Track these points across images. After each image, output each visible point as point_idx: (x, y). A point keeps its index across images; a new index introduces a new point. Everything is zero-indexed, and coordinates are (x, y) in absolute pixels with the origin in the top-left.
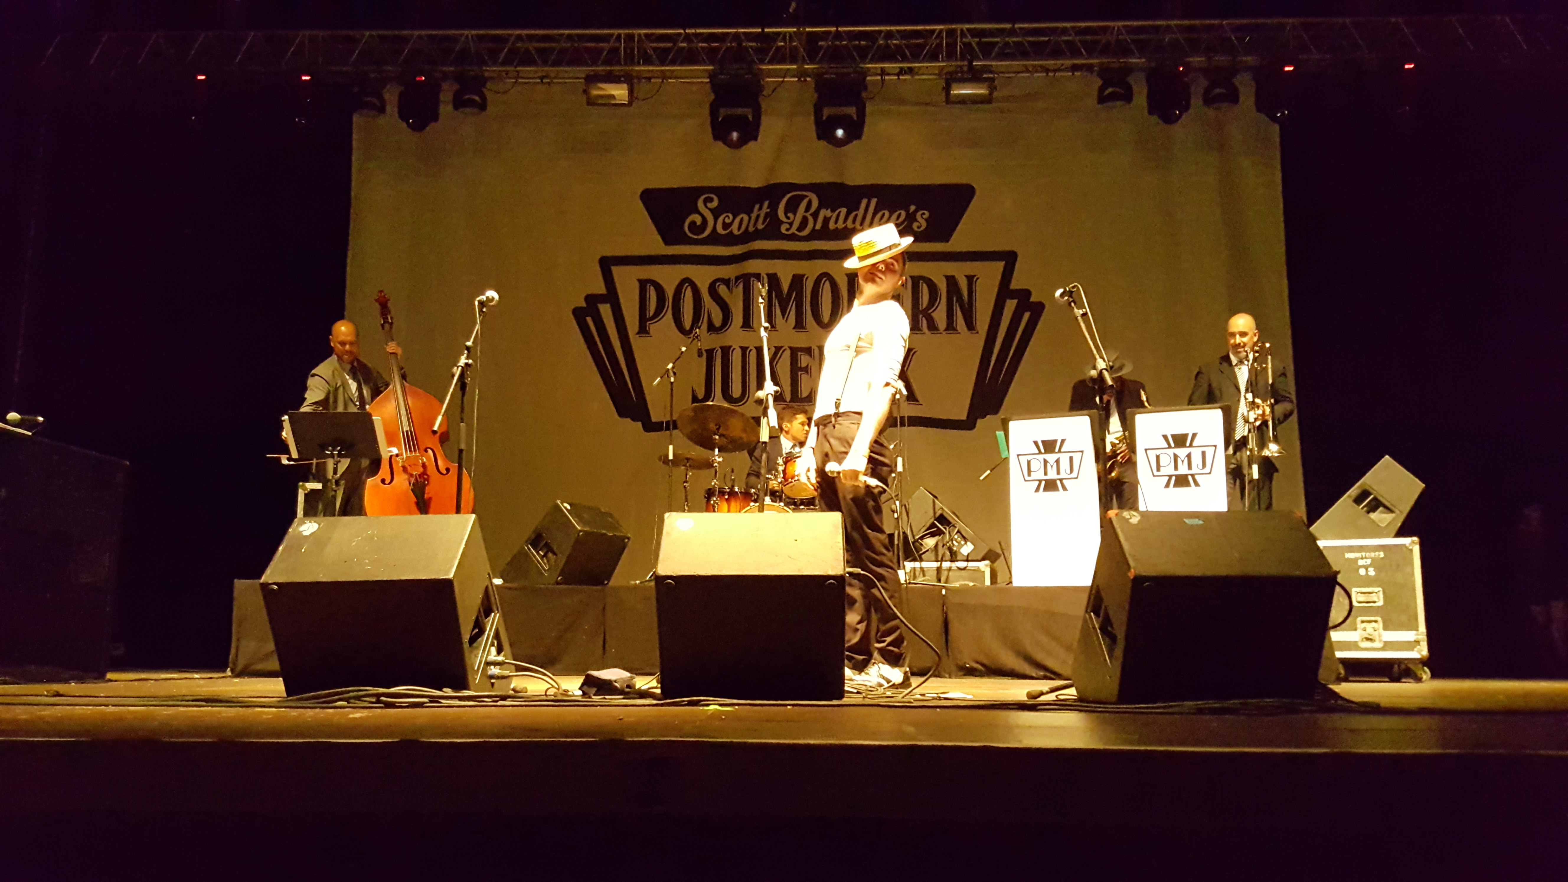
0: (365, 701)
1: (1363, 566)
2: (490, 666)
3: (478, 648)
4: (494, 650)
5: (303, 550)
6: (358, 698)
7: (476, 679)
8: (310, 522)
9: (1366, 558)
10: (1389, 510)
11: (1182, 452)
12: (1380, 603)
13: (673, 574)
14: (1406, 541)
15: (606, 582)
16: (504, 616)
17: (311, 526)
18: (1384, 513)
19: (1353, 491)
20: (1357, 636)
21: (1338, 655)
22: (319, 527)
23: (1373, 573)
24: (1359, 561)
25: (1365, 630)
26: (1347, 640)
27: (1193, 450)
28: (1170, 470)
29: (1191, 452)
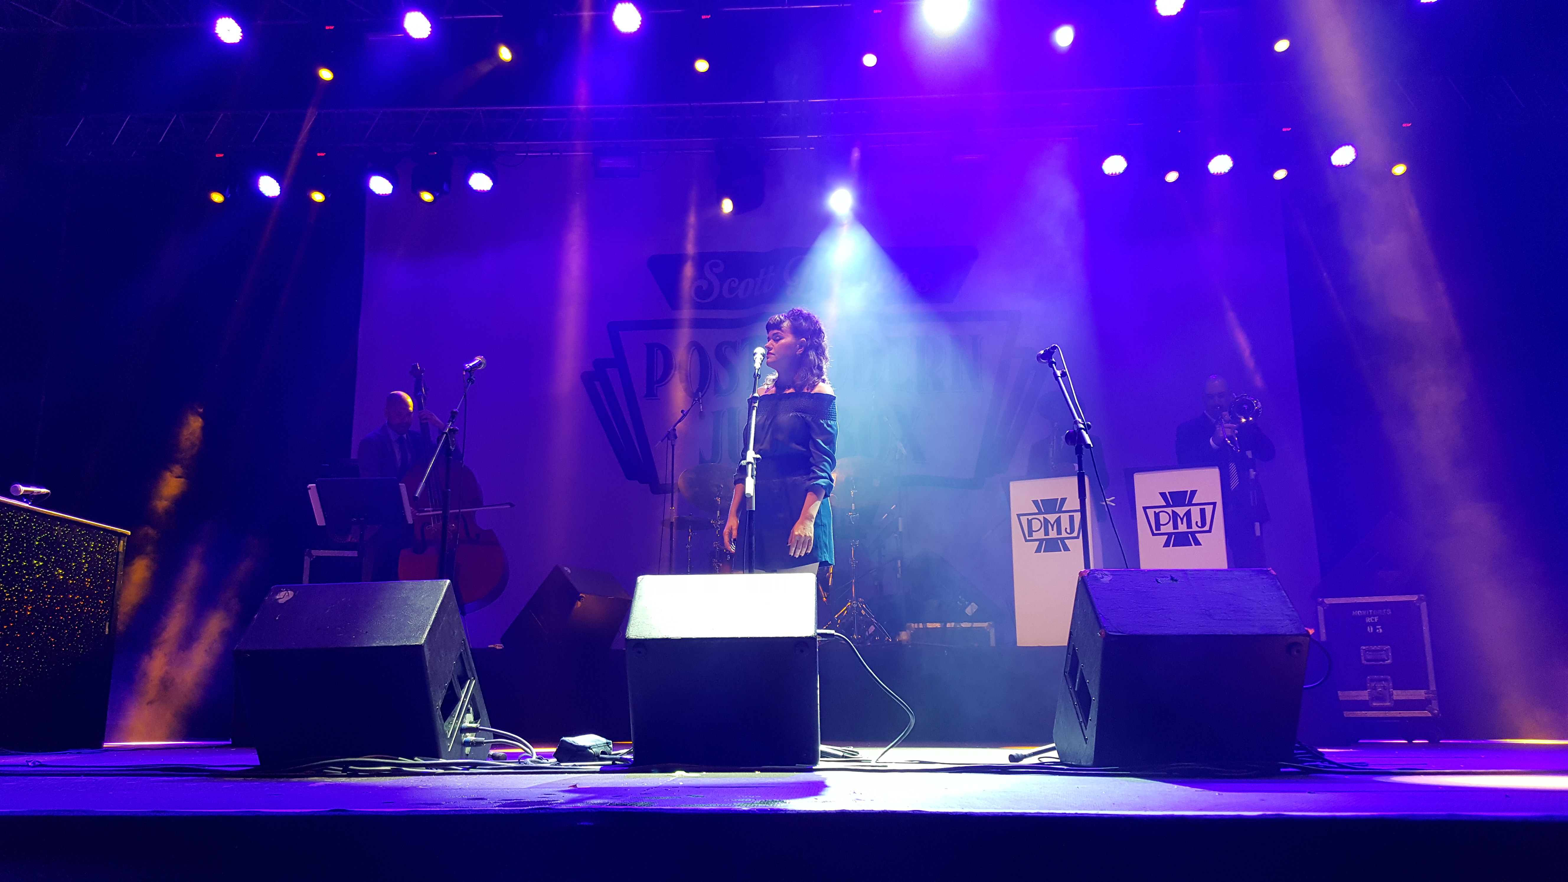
1: (1370, 624)
2: (465, 734)
3: (452, 715)
4: (470, 717)
5: (277, 618)
7: (449, 746)
9: (1374, 616)
11: (1181, 511)
12: (1389, 662)
14: (1414, 598)
16: (480, 682)
20: (1367, 695)
21: (1347, 714)
22: (294, 595)
23: (1381, 630)
24: (1367, 618)
25: (1375, 688)
26: (1356, 699)
27: (1191, 507)
28: (1169, 528)
29: (1190, 509)
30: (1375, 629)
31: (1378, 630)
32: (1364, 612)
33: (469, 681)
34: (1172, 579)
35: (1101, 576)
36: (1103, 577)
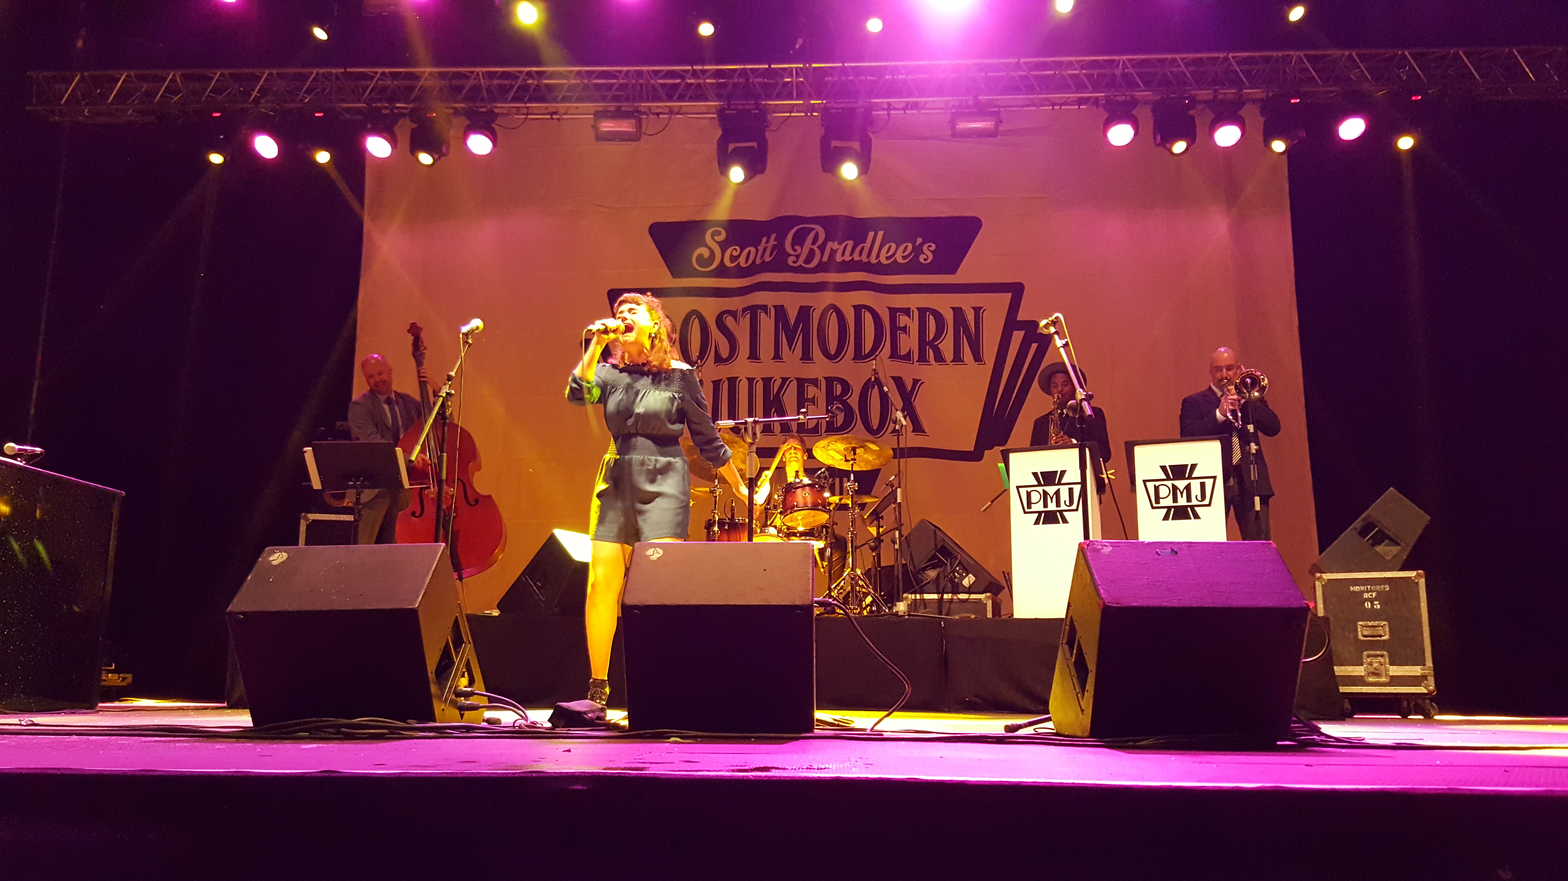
0: (326, 732)
1: (1368, 600)
3: (447, 679)
4: (464, 681)
5: (271, 580)
6: (319, 729)
7: (443, 710)
8: (280, 552)
9: (1371, 591)
10: (1395, 543)
11: (1181, 484)
12: (1386, 637)
13: (639, 604)
14: (1412, 574)
16: (476, 647)
17: (281, 556)
18: (1391, 546)
19: (1358, 523)
20: (1363, 670)
21: (1342, 689)
22: (288, 557)
23: (1379, 606)
24: (1365, 594)
25: (1371, 664)
26: (1352, 674)
27: (1192, 481)
28: (1169, 502)
29: (1190, 483)
30: (1372, 604)
31: (1375, 606)
32: (1362, 588)
33: (464, 646)
34: (1172, 550)
35: (1100, 547)
36: (1103, 548)
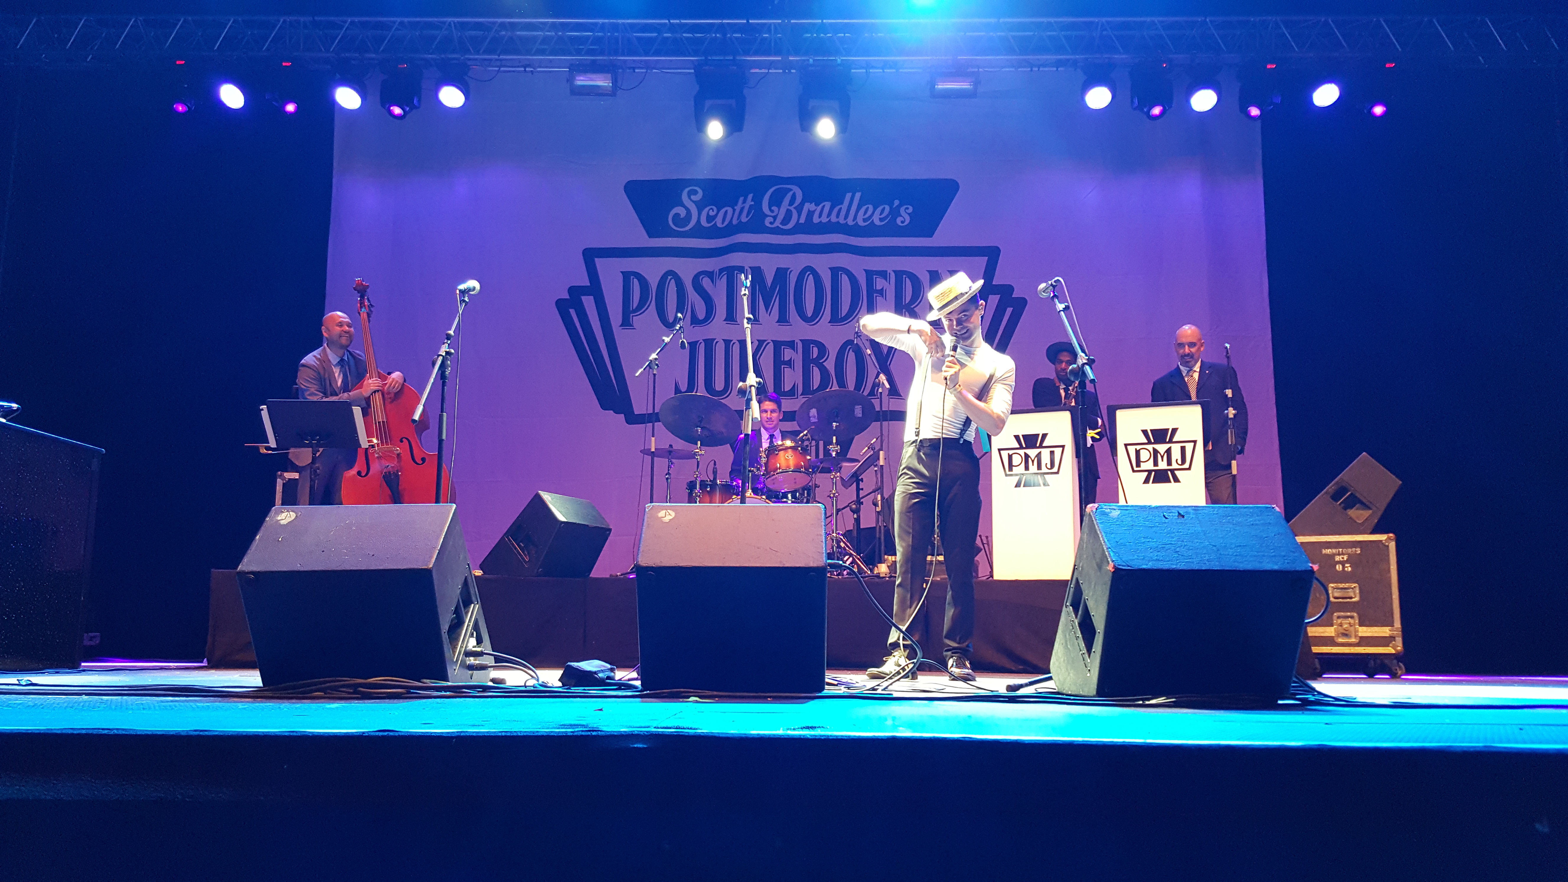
0: (342, 692)
1: (1339, 562)
2: (469, 657)
3: (457, 639)
4: (473, 642)
5: (280, 540)
6: (335, 689)
7: (455, 670)
8: (287, 511)
9: (1343, 554)
10: (1366, 507)
11: (1162, 448)
12: (1356, 599)
13: (654, 565)
14: (1383, 537)
15: (587, 574)
16: (484, 607)
17: (289, 515)
18: (1362, 510)
19: (1331, 487)
20: (1333, 631)
21: (1315, 649)
23: (1350, 569)
24: (1336, 557)
25: (1341, 625)
26: (1322, 635)
27: (1173, 445)
28: (1149, 465)
29: (1171, 447)
30: (1344, 567)
31: (1346, 569)
32: (1334, 551)
33: (473, 605)
34: (1179, 514)
35: (1108, 511)
36: (1111, 512)
